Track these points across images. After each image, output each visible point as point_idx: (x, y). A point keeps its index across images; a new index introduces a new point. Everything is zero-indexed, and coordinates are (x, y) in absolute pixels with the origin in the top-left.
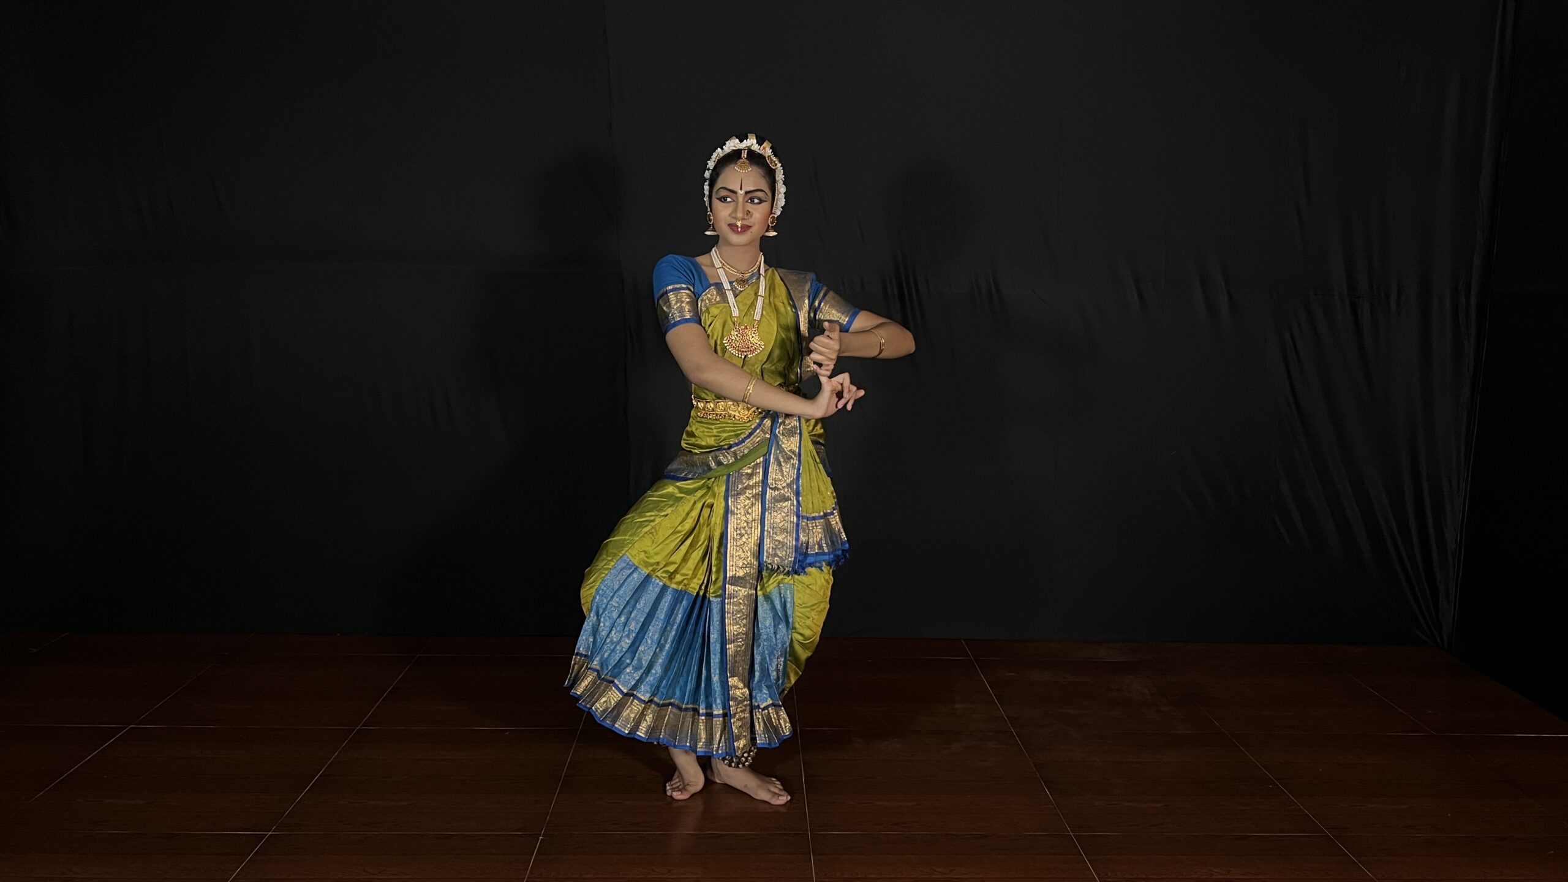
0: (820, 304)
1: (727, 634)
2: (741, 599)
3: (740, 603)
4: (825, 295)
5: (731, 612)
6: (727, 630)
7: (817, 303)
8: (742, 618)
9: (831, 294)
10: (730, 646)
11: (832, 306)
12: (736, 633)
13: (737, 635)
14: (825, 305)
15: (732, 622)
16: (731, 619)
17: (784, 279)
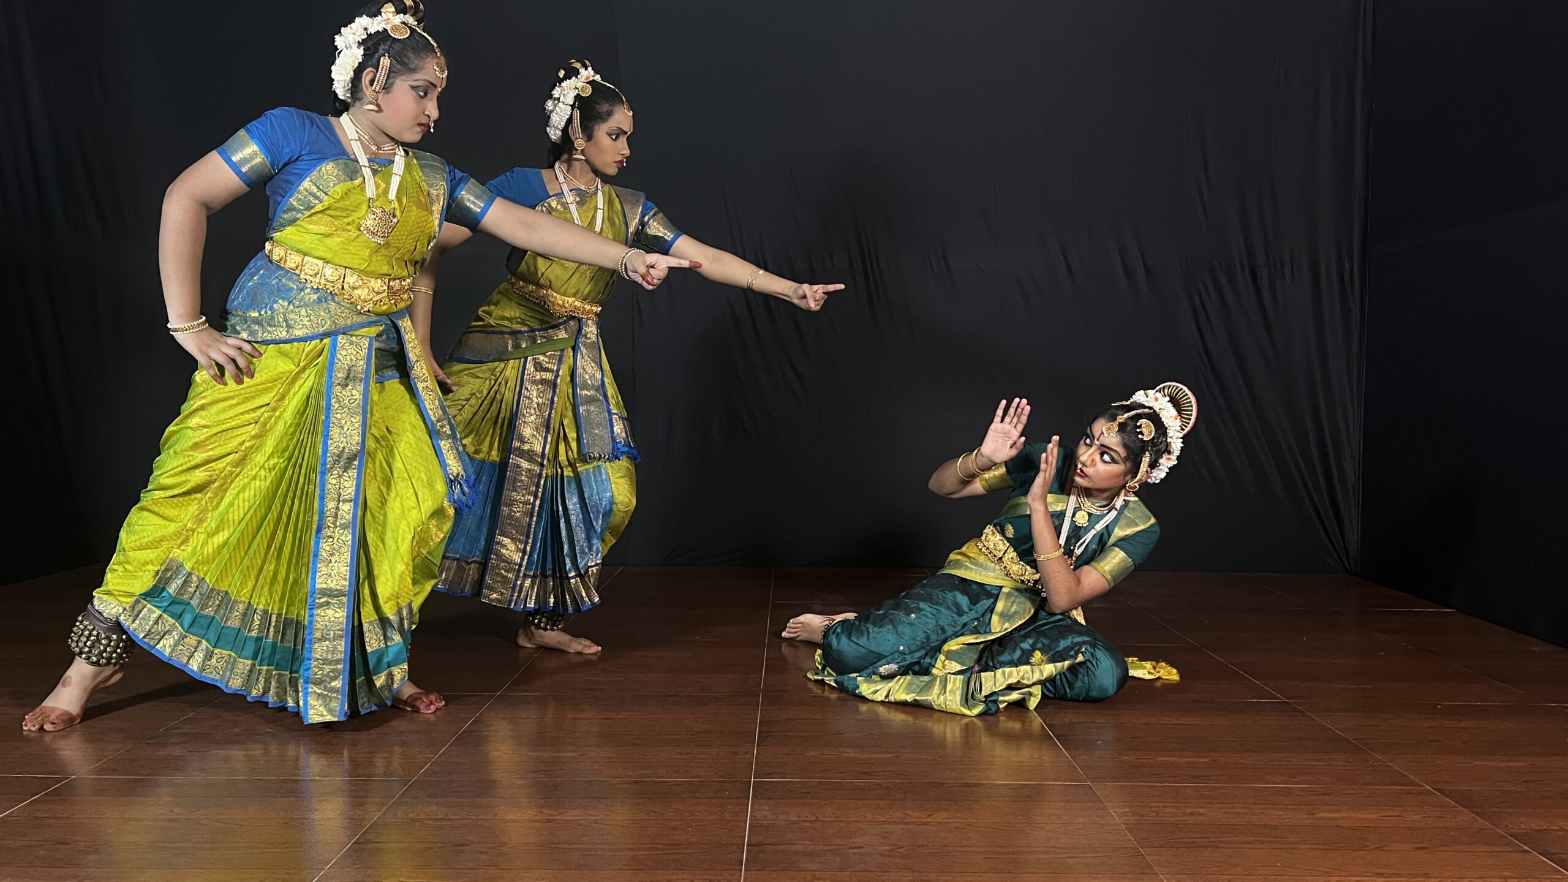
0: (649, 220)
4: (654, 215)
7: (646, 218)
9: (661, 215)
11: (659, 223)
14: (654, 221)
17: (620, 197)
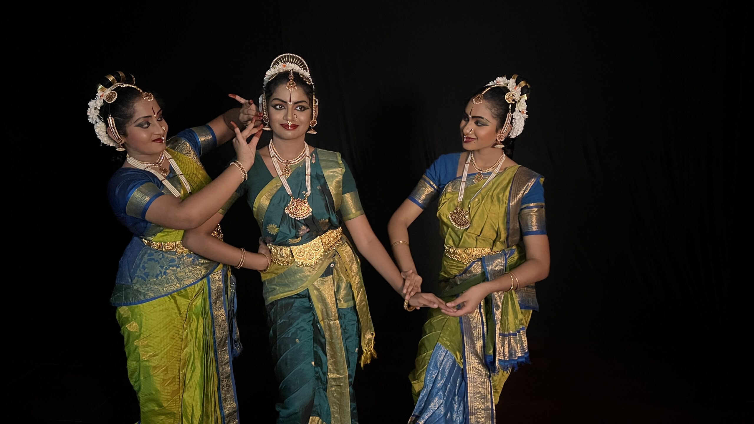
1: (469, 408)
2: (479, 384)
3: (479, 387)
5: (473, 393)
6: (469, 405)
8: (481, 398)
10: (472, 417)
12: (476, 408)
13: (477, 410)
15: (473, 400)
16: (473, 398)
